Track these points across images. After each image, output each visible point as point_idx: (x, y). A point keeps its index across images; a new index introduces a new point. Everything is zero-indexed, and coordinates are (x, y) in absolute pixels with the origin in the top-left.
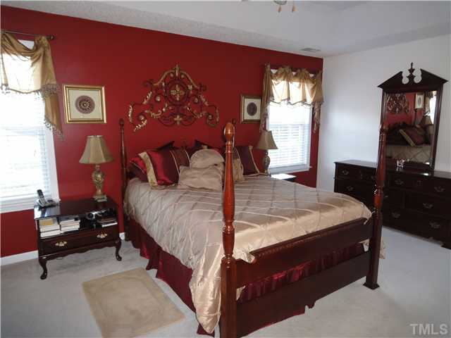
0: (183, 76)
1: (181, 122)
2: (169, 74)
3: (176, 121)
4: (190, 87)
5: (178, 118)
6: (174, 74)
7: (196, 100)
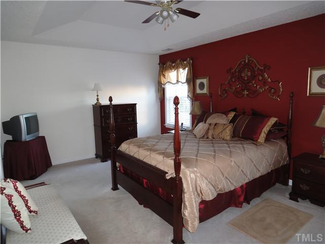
0: (251, 62)
1: (247, 95)
2: (241, 62)
3: (244, 94)
4: (256, 69)
5: (246, 92)
6: (245, 61)
7: (261, 78)
